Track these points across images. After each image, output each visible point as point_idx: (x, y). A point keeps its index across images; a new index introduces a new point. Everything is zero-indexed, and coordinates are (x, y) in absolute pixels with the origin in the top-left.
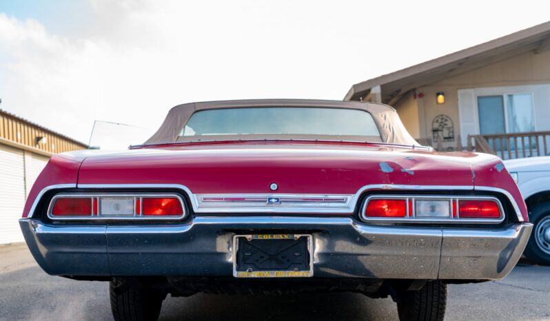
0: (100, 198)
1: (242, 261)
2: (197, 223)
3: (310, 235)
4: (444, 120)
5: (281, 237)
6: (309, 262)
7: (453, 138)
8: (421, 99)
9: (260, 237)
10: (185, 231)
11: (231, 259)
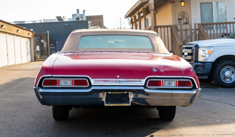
0: (60, 80)
1: (107, 101)
2: (93, 89)
3: (130, 92)
4: (184, 14)
5: (120, 93)
6: (129, 101)
7: (188, 23)
8: (174, 4)
9: (113, 93)
10: (89, 91)
11: (104, 100)
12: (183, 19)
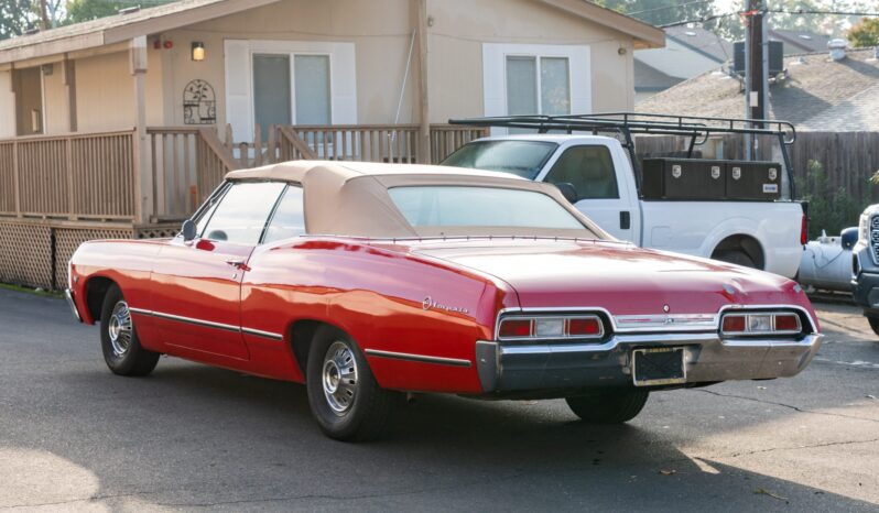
0: (537, 320)
1: (639, 372)
3: (685, 349)
4: (201, 88)
6: (682, 370)
7: (215, 119)
8: (168, 51)
9: (651, 351)
11: (633, 370)
12: (198, 106)
